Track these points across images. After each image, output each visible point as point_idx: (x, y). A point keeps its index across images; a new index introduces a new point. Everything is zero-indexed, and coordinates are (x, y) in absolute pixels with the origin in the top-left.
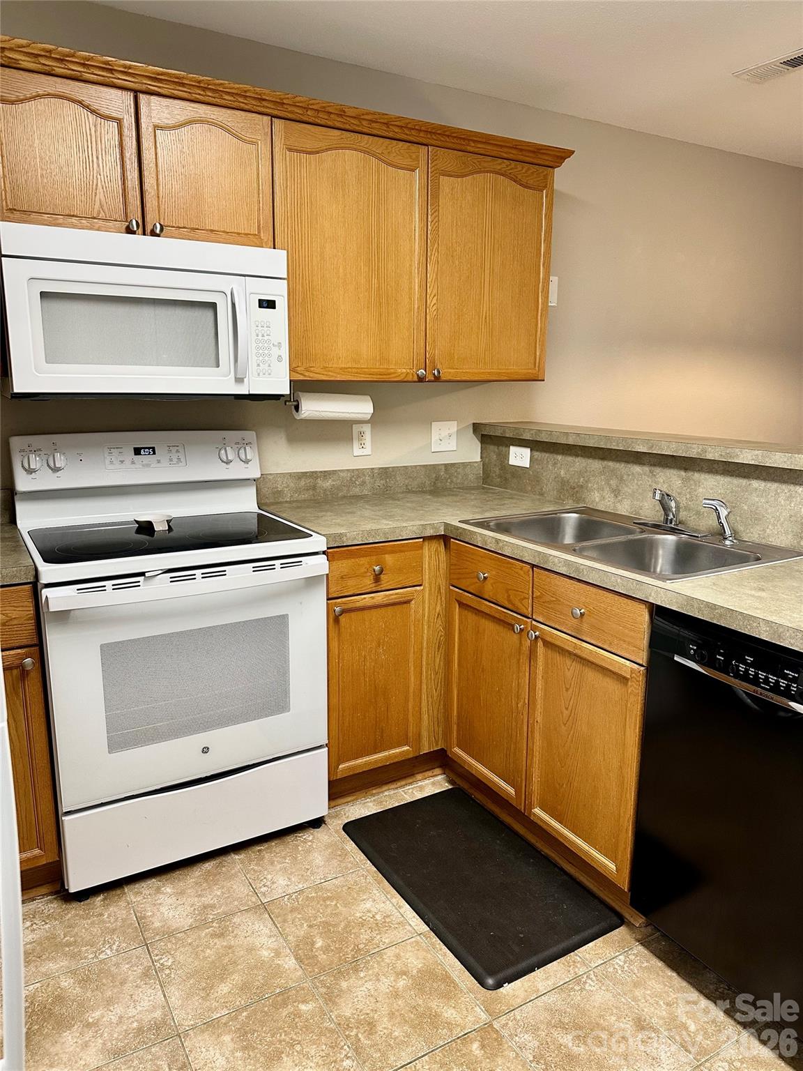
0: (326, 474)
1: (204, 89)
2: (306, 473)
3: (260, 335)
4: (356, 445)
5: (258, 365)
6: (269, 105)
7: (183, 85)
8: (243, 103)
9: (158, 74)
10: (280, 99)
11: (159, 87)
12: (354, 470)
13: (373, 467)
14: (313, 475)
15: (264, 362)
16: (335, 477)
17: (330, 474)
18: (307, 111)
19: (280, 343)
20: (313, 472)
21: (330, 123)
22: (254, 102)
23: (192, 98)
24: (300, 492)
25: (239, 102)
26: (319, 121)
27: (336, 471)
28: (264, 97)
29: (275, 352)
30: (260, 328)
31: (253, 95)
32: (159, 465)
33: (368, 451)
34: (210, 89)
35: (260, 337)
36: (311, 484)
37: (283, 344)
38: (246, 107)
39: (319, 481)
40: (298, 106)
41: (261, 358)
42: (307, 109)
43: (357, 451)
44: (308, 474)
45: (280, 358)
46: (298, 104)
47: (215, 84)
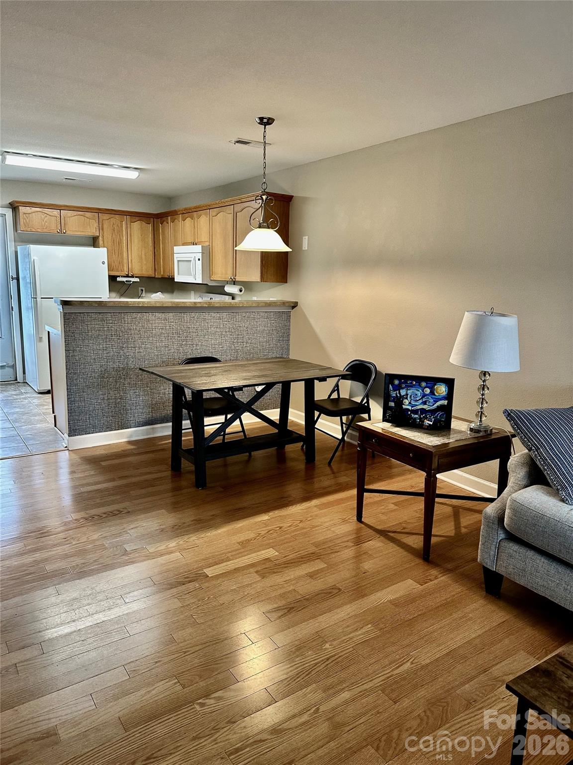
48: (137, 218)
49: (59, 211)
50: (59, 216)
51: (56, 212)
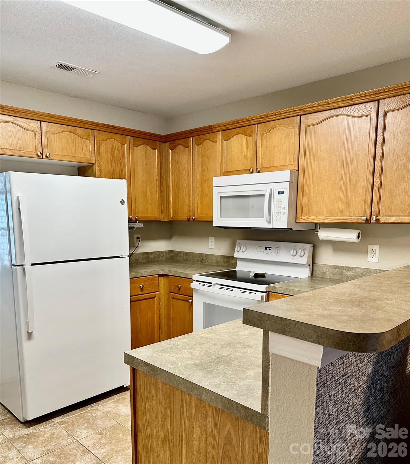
0: (349, 269)
1: (275, 115)
2: (338, 266)
3: (278, 205)
4: (369, 256)
5: (276, 217)
6: (298, 112)
7: (269, 116)
8: (289, 115)
9: (261, 116)
10: (301, 108)
11: (263, 120)
12: (364, 268)
13: (377, 269)
14: (342, 268)
15: (278, 215)
16: (354, 271)
17: (351, 269)
18: (313, 108)
19: (285, 208)
20: (342, 266)
21: (324, 109)
22: (293, 113)
23: (273, 120)
24: (334, 275)
25: (288, 115)
26: (319, 110)
27: (354, 267)
28: (295, 110)
29: (283, 211)
30: (278, 202)
31: (291, 111)
32: (271, 254)
33: (376, 260)
34: (277, 114)
35: (278, 206)
36: (340, 272)
37: (286, 208)
38: (291, 116)
39: (344, 271)
40: (309, 108)
41: (277, 214)
42: (313, 107)
43: (369, 259)
44: (339, 267)
45: (284, 214)
46: (308, 107)
47: (277, 112)
48: (142, 141)
49: (39, 122)
50: (39, 130)
51: (34, 125)
